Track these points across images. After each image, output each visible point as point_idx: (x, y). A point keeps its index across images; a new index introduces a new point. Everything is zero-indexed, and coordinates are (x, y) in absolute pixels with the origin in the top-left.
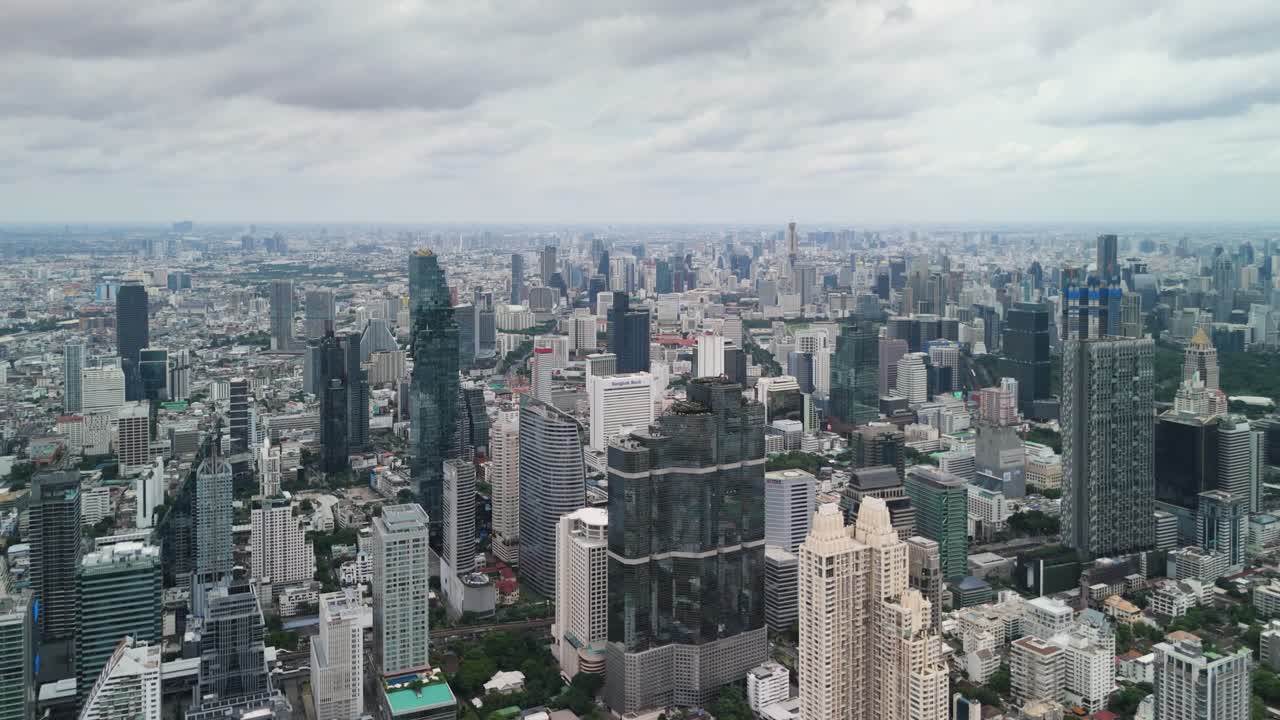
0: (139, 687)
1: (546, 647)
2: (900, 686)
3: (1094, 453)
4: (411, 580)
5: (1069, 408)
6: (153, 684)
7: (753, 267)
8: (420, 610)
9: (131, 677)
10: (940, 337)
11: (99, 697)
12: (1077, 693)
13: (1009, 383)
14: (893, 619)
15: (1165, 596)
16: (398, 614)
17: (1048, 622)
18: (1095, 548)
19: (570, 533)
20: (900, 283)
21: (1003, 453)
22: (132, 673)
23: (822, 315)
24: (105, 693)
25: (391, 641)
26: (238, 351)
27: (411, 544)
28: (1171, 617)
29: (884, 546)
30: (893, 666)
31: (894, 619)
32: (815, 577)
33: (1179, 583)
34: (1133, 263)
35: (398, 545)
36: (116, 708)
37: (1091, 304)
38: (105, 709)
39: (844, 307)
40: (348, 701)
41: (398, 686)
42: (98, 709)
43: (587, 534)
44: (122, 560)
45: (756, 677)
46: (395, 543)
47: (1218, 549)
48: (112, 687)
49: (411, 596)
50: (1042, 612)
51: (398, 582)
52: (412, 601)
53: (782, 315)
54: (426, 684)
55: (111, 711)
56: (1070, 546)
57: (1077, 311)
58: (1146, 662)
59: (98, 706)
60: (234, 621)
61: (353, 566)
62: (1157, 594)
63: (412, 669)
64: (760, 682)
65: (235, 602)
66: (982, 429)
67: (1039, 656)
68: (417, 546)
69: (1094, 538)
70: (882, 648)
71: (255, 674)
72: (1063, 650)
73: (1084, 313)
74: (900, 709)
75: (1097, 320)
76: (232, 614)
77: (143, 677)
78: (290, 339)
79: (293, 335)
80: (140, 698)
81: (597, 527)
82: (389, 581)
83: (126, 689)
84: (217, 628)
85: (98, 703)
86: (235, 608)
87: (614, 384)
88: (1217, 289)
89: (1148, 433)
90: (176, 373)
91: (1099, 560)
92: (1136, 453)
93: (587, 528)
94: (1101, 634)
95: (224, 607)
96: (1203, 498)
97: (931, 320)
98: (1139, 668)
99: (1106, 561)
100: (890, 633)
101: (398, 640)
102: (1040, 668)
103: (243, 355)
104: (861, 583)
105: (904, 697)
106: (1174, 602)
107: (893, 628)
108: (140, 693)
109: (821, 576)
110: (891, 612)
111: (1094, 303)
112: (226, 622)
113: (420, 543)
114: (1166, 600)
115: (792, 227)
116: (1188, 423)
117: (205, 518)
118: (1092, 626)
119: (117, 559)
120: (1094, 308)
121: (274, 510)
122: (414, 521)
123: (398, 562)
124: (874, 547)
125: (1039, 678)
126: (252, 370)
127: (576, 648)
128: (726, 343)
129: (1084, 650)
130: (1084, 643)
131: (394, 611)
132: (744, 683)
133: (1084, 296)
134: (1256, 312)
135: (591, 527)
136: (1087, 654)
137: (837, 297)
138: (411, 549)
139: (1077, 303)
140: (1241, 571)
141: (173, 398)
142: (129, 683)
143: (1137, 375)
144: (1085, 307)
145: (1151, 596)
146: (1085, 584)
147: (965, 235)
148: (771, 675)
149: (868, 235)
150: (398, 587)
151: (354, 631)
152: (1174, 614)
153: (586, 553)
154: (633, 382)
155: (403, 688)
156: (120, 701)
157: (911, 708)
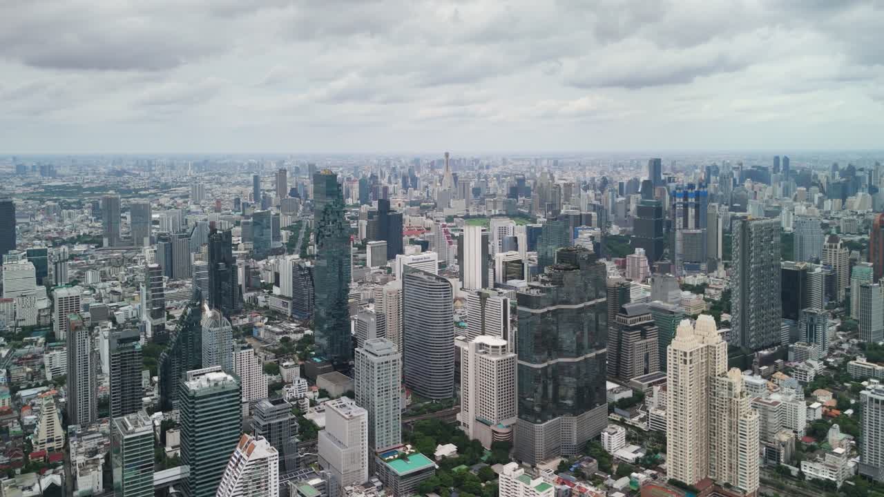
0: (267, 466)
1: (456, 428)
2: (731, 427)
3: (751, 289)
4: (392, 387)
5: (736, 262)
6: (275, 463)
7: (420, 182)
8: (396, 407)
9: (262, 459)
10: (581, 225)
11: (242, 475)
12: (789, 428)
13: (640, 251)
14: (724, 386)
15: (801, 371)
16: (384, 410)
17: (753, 389)
18: (753, 346)
19: (476, 352)
20: (527, 193)
21: (670, 293)
22: (262, 457)
23: (481, 213)
24: (246, 472)
25: (380, 428)
26: (79, 248)
27: (392, 363)
28: (807, 383)
29: (717, 343)
30: (726, 415)
31: (726, 387)
32: (681, 366)
33: (806, 363)
34: (667, 176)
35: (384, 365)
36: (253, 481)
37: (690, 200)
38: (247, 482)
39: (495, 208)
40: (359, 471)
41: (392, 457)
42: (241, 482)
43: (490, 352)
44: (216, 384)
45: (609, 433)
46: (382, 363)
47: (815, 342)
48: (250, 467)
49: (392, 398)
50: (749, 384)
51: (384, 389)
52: (392, 401)
53: (456, 214)
54: (409, 455)
55: (250, 484)
56: (738, 345)
57: (682, 205)
58: (815, 407)
59: (241, 480)
60: (280, 423)
61: (292, 388)
62: (796, 370)
63: (392, 447)
64: (612, 436)
65: (278, 410)
66: (656, 279)
67: (770, 407)
68: (395, 364)
69: (753, 339)
70: (716, 404)
71: (294, 458)
72: (781, 403)
73: (686, 206)
74: (731, 440)
75: (694, 210)
76: (277, 418)
77: (269, 459)
78: (119, 239)
79: (121, 235)
80: (267, 473)
81: (497, 347)
82: (379, 389)
83: (259, 468)
84: (270, 429)
85: (242, 479)
86: (279, 414)
87: (413, 260)
88: (722, 191)
89: (778, 276)
90: (59, 265)
91: (761, 352)
92: (773, 287)
93: (490, 348)
94: (797, 392)
95: (273, 414)
96: (805, 313)
97: (575, 214)
98: (812, 411)
99: (765, 352)
100: (723, 395)
101: (384, 428)
102: (770, 414)
103: (85, 251)
104: (704, 367)
105: (733, 433)
106: (808, 373)
107: (725, 393)
108: (267, 470)
109: (685, 363)
110: (725, 383)
111: (692, 200)
112: (274, 424)
113: (397, 362)
114: (803, 373)
115: (447, 155)
116: (792, 269)
117: (214, 358)
118: (792, 388)
119: (212, 384)
120: (691, 203)
121: (242, 351)
122: (389, 348)
123: (384, 376)
124: (709, 344)
125: (770, 420)
126: (103, 262)
127: (489, 426)
128: (482, 230)
129: (792, 401)
130: (790, 398)
131: (382, 409)
132: (599, 437)
133: (686, 196)
134: (752, 205)
135: (493, 347)
136: (795, 404)
137: (491, 201)
138: (392, 367)
139: (682, 200)
140: (826, 355)
141: (57, 283)
142: (261, 463)
143: (772, 240)
144: (686, 202)
145: (793, 371)
146: (756, 367)
147: (536, 160)
148: (616, 432)
149: (477, 161)
150: (384, 393)
151: (363, 423)
152: (808, 380)
153: (495, 364)
154: (425, 258)
155: (395, 459)
156: (256, 475)
157: (739, 439)
